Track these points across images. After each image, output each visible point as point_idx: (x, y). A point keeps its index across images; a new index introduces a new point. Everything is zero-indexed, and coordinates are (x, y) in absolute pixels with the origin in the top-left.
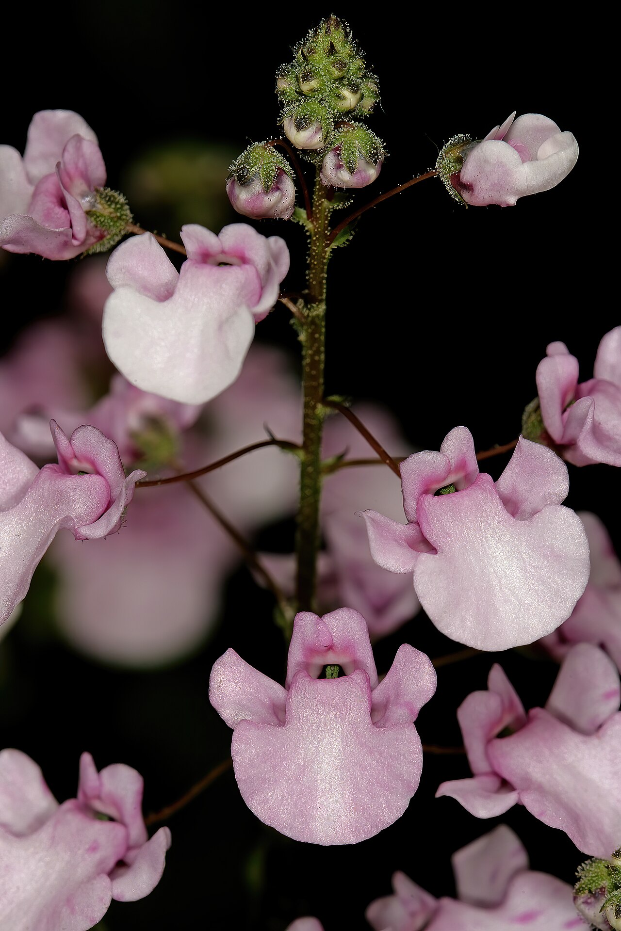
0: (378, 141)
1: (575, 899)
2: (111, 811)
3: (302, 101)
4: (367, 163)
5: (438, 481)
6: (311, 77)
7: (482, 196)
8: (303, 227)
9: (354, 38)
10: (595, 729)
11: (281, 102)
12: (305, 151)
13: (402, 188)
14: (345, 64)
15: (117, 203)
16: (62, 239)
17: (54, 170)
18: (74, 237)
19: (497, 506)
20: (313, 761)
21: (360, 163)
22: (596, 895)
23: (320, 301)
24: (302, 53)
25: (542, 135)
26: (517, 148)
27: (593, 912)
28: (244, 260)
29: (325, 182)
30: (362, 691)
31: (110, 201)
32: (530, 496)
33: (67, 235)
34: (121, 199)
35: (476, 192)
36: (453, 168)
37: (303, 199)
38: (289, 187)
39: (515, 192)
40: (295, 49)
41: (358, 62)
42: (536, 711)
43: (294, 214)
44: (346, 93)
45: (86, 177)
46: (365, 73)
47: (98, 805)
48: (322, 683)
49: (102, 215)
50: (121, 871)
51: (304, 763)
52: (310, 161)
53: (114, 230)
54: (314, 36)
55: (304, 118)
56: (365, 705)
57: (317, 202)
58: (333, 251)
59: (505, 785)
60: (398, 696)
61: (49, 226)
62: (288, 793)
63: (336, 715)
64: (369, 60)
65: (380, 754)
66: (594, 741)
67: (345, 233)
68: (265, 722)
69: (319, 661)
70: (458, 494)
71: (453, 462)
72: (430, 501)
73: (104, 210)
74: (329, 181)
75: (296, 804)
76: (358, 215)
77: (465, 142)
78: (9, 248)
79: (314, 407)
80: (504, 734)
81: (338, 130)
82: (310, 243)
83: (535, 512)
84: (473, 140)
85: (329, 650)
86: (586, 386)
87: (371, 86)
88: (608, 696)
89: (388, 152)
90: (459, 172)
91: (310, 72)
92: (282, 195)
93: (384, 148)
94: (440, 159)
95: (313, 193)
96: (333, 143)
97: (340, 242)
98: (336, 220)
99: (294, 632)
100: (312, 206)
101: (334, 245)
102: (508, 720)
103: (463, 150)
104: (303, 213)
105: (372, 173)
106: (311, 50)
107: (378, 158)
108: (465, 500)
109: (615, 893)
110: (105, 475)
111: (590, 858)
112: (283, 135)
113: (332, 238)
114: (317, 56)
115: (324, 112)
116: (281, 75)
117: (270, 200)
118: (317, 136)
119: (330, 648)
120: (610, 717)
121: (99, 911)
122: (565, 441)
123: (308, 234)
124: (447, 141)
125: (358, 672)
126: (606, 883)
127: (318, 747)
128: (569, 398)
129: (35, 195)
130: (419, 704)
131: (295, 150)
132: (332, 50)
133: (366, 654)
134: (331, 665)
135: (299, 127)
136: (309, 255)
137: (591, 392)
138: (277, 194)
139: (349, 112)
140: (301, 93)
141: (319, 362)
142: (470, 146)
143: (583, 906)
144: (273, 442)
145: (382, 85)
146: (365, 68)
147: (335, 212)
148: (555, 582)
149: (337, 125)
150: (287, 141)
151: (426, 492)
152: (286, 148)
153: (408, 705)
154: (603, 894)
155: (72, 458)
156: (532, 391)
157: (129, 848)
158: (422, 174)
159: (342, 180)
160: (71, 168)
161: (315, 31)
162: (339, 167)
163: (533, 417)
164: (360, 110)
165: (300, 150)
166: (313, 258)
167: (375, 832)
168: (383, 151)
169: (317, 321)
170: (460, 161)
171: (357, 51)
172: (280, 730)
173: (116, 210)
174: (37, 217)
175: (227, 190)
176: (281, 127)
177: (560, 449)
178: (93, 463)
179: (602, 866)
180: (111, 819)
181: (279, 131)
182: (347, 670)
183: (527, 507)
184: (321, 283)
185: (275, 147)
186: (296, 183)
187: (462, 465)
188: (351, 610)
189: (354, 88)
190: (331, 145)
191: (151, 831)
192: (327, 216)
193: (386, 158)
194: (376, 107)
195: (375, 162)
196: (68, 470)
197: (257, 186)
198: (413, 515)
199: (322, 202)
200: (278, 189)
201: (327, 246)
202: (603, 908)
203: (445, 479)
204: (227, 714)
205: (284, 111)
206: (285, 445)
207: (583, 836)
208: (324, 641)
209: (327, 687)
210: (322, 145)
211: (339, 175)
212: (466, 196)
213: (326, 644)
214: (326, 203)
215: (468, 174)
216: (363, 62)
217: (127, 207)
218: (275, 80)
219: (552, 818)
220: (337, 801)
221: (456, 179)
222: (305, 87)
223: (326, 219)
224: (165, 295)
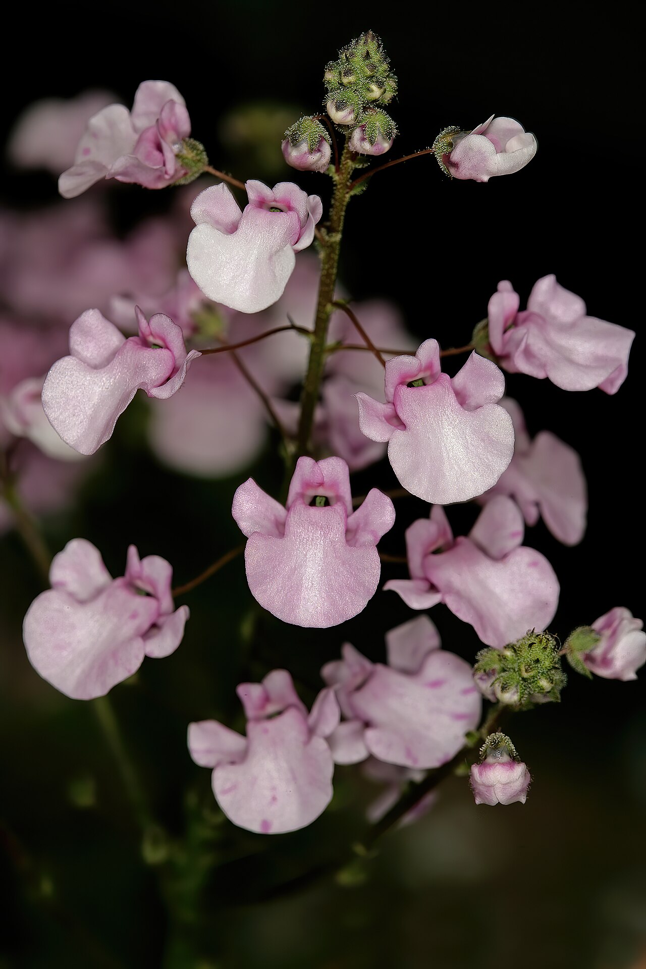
0: (393, 123)
1: (474, 675)
2: (149, 589)
3: (342, 89)
4: (384, 138)
5: (411, 377)
6: (350, 73)
7: (463, 173)
8: (331, 178)
9: (384, 49)
10: (501, 558)
11: (326, 88)
12: (339, 125)
13: (406, 158)
14: (376, 67)
15: (198, 150)
16: (158, 173)
17: (154, 122)
18: (166, 173)
19: (451, 399)
20: (301, 566)
21: (379, 138)
22: (489, 674)
23: (338, 231)
24: (346, 55)
25: (511, 133)
26: (493, 141)
27: (485, 686)
28: (290, 208)
29: (352, 149)
30: (341, 518)
31: (193, 148)
32: (476, 395)
33: (161, 171)
34: (201, 147)
35: (461, 169)
36: (446, 150)
37: (335, 160)
38: (327, 150)
39: (488, 172)
40: (341, 52)
41: (385, 66)
42: (461, 539)
43: (328, 169)
44: (374, 87)
45: (176, 129)
46: (389, 74)
47: (140, 584)
48: (313, 510)
49: (186, 158)
50: (155, 631)
51: (295, 566)
52: (343, 132)
53: (195, 169)
54: (355, 45)
55: (342, 102)
56: (342, 528)
57: (344, 161)
58: (352, 197)
59: (433, 588)
60: (366, 524)
61: (148, 164)
62: (282, 587)
63: (321, 534)
64: (392, 66)
65: (350, 566)
66: (500, 566)
67: (361, 185)
68: (270, 534)
69: (311, 493)
70: (425, 388)
71: (424, 364)
72: (405, 391)
73: (189, 154)
74: (355, 149)
75: (286, 595)
76: (371, 174)
77: (456, 132)
78: (119, 178)
79: (325, 306)
80: (437, 552)
81: (365, 113)
82: (335, 190)
83: (478, 407)
84: (461, 131)
85: (320, 486)
86: (523, 315)
87: (391, 84)
88: (514, 535)
89: (399, 132)
90: (450, 153)
91: (350, 70)
92: (322, 156)
93: (397, 128)
94: (436, 142)
95: (342, 154)
96: (361, 122)
97: (357, 191)
98: (356, 175)
99: (296, 470)
100: (339, 163)
101: (352, 193)
102: (440, 543)
103: (454, 138)
104: (333, 168)
105: (386, 146)
106: (352, 54)
107: (392, 136)
108: (428, 392)
109: (503, 674)
110: (172, 350)
111: (487, 646)
112: (326, 112)
113: (351, 188)
114: (356, 59)
115: (356, 100)
116: (329, 70)
117: (313, 159)
118: (350, 116)
119: (321, 484)
120: (514, 550)
121: (135, 664)
122: (504, 353)
123: (335, 183)
124: (443, 130)
125: (339, 504)
126: (497, 666)
127: (306, 555)
128: (510, 322)
129: (139, 141)
130: (382, 533)
131: (333, 123)
132: (367, 56)
133: (345, 490)
134: (321, 496)
135: (339, 108)
136: (334, 198)
137: (525, 320)
138: (318, 154)
139: (375, 101)
140: (341, 84)
141: (332, 274)
142: (459, 135)
143: (478, 681)
144: (293, 327)
145: (399, 84)
146: (389, 71)
147: (356, 170)
148: (488, 459)
149: (365, 109)
150: (328, 117)
151: (402, 383)
152: (327, 122)
153: (373, 533)
154: (494, 674)
155: (149, 335)
156: (483, 313)
157: (160, 615)
158: (421, 150)
159: (364, 149)
160: (166, 122)
161: (357, 41)
162: (363, 139)
163: (482, 333)
164: (382, 100)
165: (336, 124)
166: (336, 200)
167: (340, 621)
168: (395, 131)
169: (335, 245)
170: (451, 145)
171: (386, 58)
172: (279, 541)
173: (197, 155)
174: (140, 156)
175: (282, 148)
176: (325, 107)
177: (498, 359)
178: (164, 340)
179: (495, 654)
180: (148, 595)
181: (323, 109)
182: (332, 502)
183: (472, 402)
184: (339, 219)
185: (319, 120)
186: (332, 147)
187: (429, 367)
188: (338, 458)
189: (380, 85)
190: (359, 123)
191: (177, 605)
192: (349, 172)
193: (397, 136)
194: (393, 99)
195: (389, 138)
196: (146, 344)
197: (304, 147)
198: (391, 399)
199: (348, 162)
200: (319, 151)
201: (347, 193)
202: (493, 684)
203: (416, 375)
204: (245, 526)
205: (328, 96)
206: (302, 331)
207: (485, 630)
208: (317, 479)
209: (317, 513)
210: (353, 122)
211: (363, 145)
212: (453, 173)
213: (319, 482)
214: (350, 163)
215: (456, 156)
216: (388, 66)
217: (204, 153)
218: (324, 72)
219: (464, 615)
220: (315, 596)
221: (447, 158)
222: (345, 80)
223: (349, 174)
224: (232, 229)
